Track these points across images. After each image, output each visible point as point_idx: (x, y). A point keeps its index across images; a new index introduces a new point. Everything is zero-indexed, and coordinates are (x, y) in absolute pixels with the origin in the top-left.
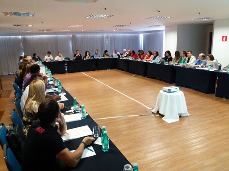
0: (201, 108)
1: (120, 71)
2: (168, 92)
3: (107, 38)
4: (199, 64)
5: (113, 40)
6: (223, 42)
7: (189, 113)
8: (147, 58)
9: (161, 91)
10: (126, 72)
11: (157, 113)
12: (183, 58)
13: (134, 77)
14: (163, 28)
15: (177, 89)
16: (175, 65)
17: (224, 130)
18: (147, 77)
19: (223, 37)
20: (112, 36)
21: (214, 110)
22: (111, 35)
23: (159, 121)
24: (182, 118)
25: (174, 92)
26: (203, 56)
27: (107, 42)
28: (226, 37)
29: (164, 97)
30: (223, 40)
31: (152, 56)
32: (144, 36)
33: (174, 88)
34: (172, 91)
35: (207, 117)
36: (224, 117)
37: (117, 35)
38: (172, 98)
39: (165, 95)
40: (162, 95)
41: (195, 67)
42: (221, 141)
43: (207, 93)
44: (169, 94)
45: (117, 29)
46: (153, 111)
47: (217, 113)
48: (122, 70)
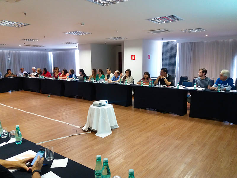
0: (126, 120)
1: (30, 92)
2: (99, 106)
3: (9, 54)
4: (115, 80)
5: (17, 58)
6: (132, 60)
7: (118, 125)
8: (63, 76)
9: (92, 106)
10: (37, 93)
11: (89, 130)
12: (99, 75)
13: (49, 98)
14: (75, 46)
15: (106, 102)
16: (94, 81)
17: (152, 135)
18: (65, 97)
19: (132, 56)
20: (16, 52)
21: (138, 119)
22: (14, 51)
23: (93, 138)
24: (114, 131)
25: (104, 105)
26: (118, 73)
27: (9, 59)
28: (135, 56)
29: (95, 111)
30: (132, 59)
31: (68, 75)
32: (53, 54)
33: (103, 102)
34: (103, 104)
35: (135, 126)
36: (148, 124)
37: (22, 52)
38: (104, 111)
39: (97, 109)
40: (94, 109)
41: (113, 82)
42: (154, 145)
43: (127, 106)
44: (100, 108)
45: (25, 44)
46: (84, 128)
47: (141, 122)
48: (32, 91)
